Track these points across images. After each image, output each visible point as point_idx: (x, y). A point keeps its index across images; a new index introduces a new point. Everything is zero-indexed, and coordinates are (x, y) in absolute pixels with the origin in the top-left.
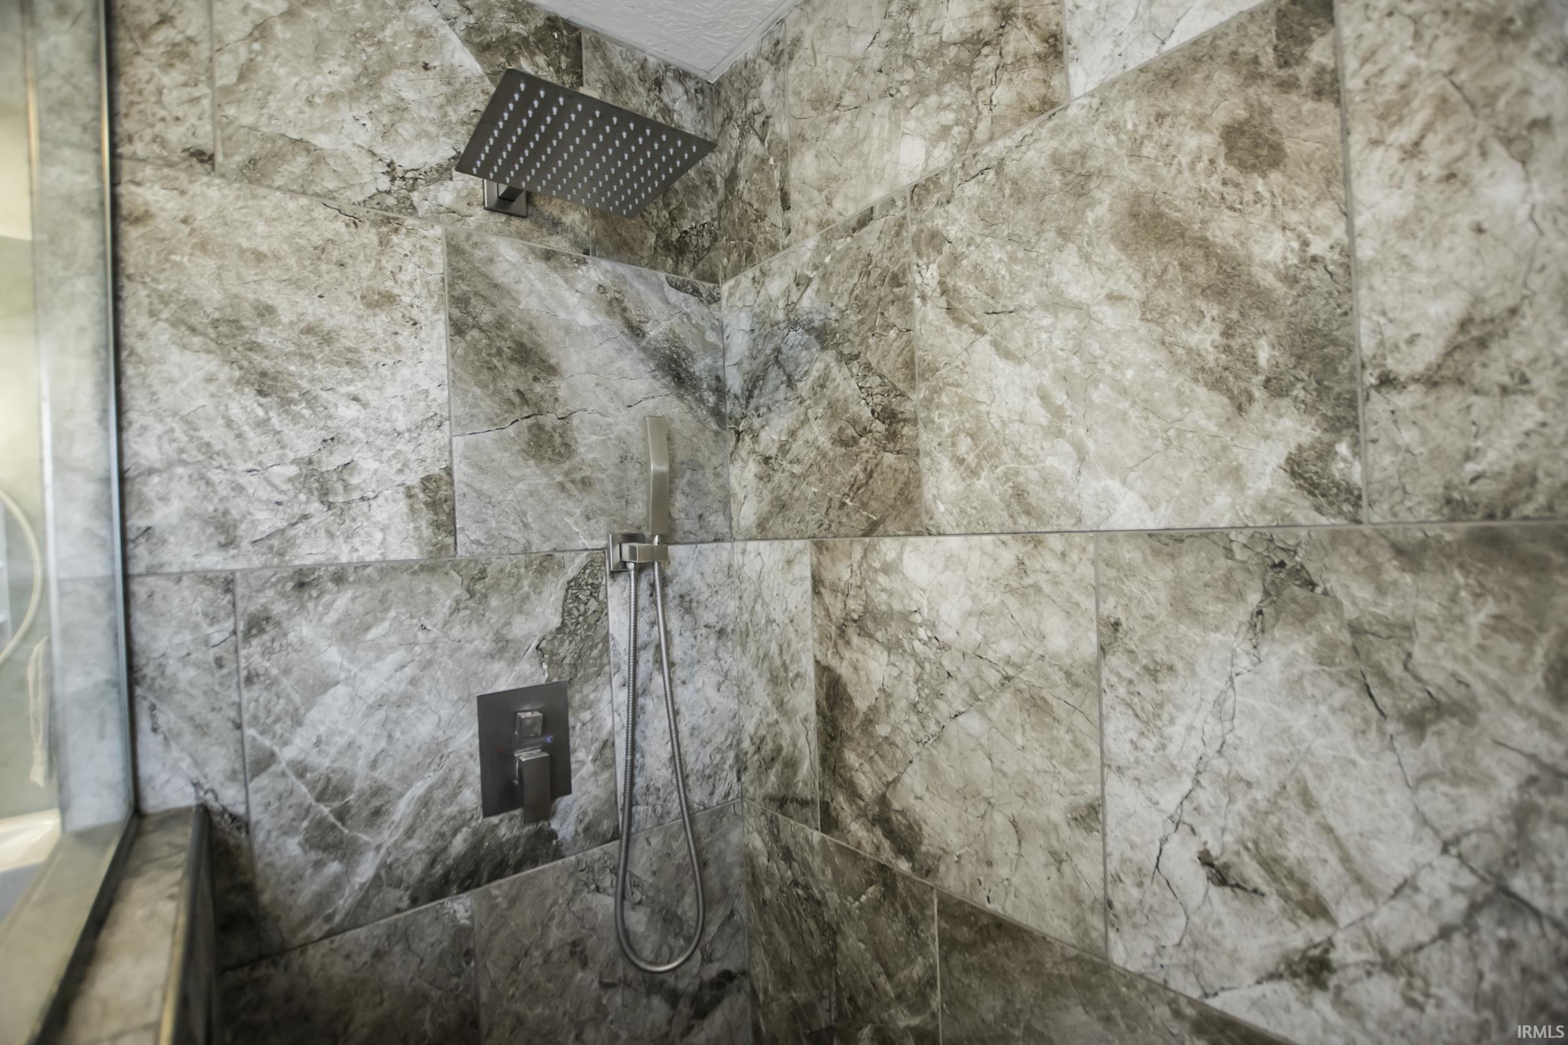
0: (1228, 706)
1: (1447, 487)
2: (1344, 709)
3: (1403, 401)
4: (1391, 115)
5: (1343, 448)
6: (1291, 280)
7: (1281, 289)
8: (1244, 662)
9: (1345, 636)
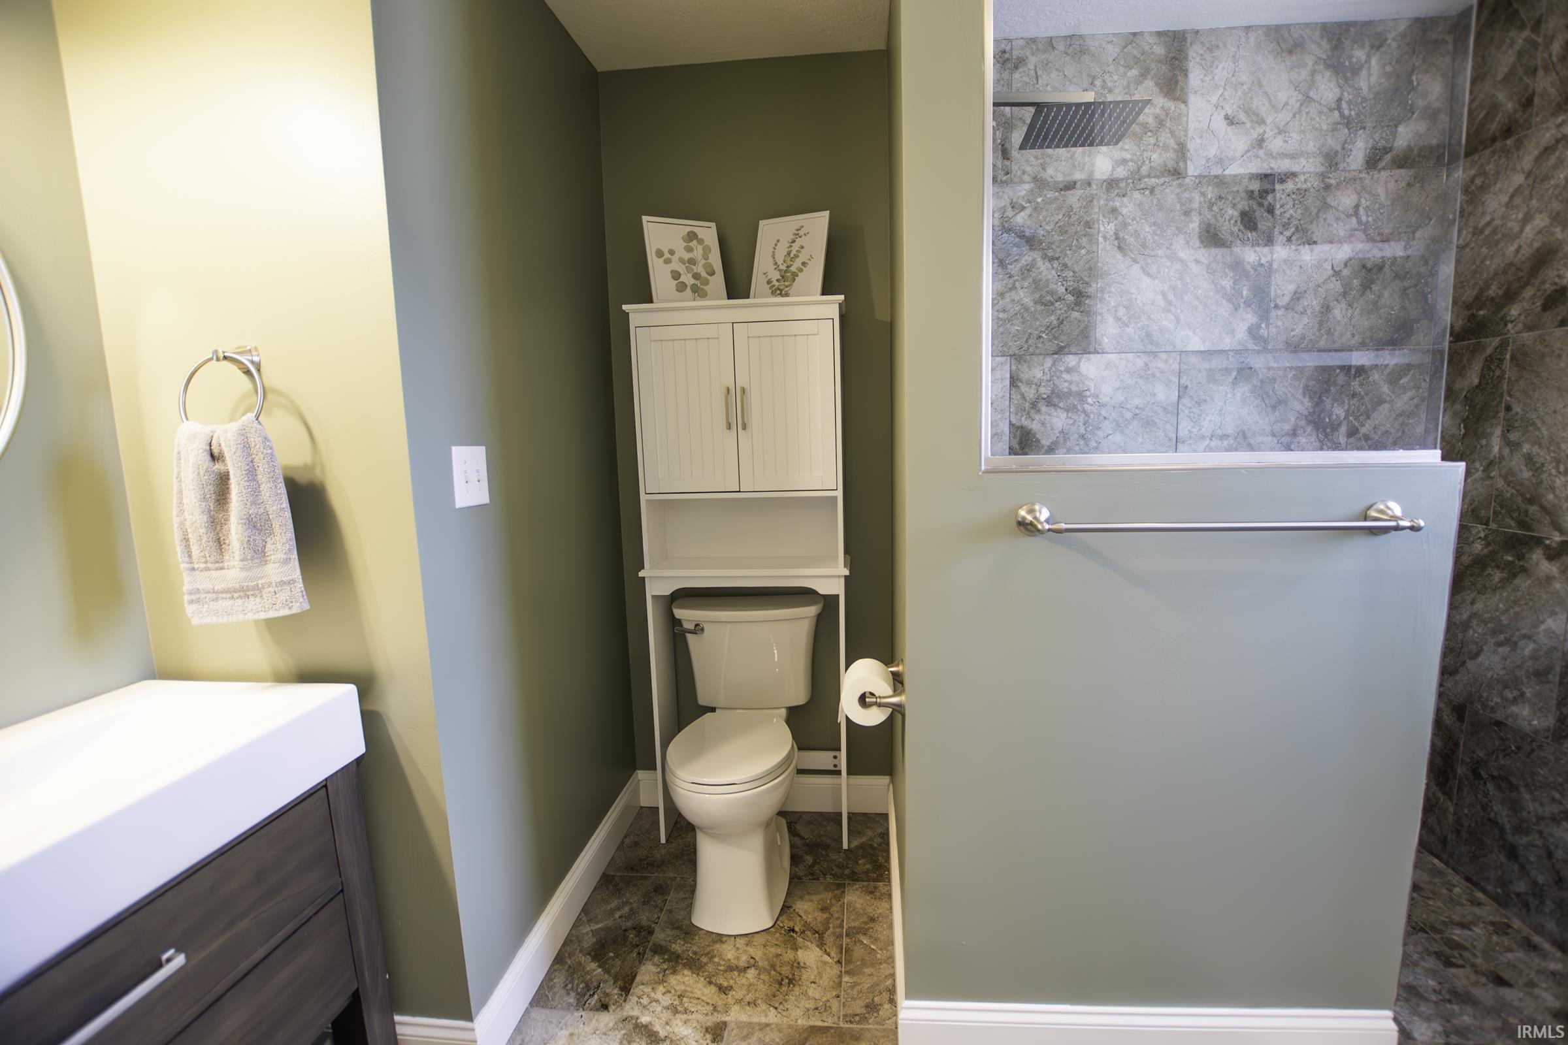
0: (1223, 411)
1: (1287, 339)
2: (1257, 406)
3: (1280, 312)
4: (1286, 226)
5: (1263, 326)
6: (1255, 270)
7: (1252, 272)
8: (1230, 395)
9: (1259, 384)
